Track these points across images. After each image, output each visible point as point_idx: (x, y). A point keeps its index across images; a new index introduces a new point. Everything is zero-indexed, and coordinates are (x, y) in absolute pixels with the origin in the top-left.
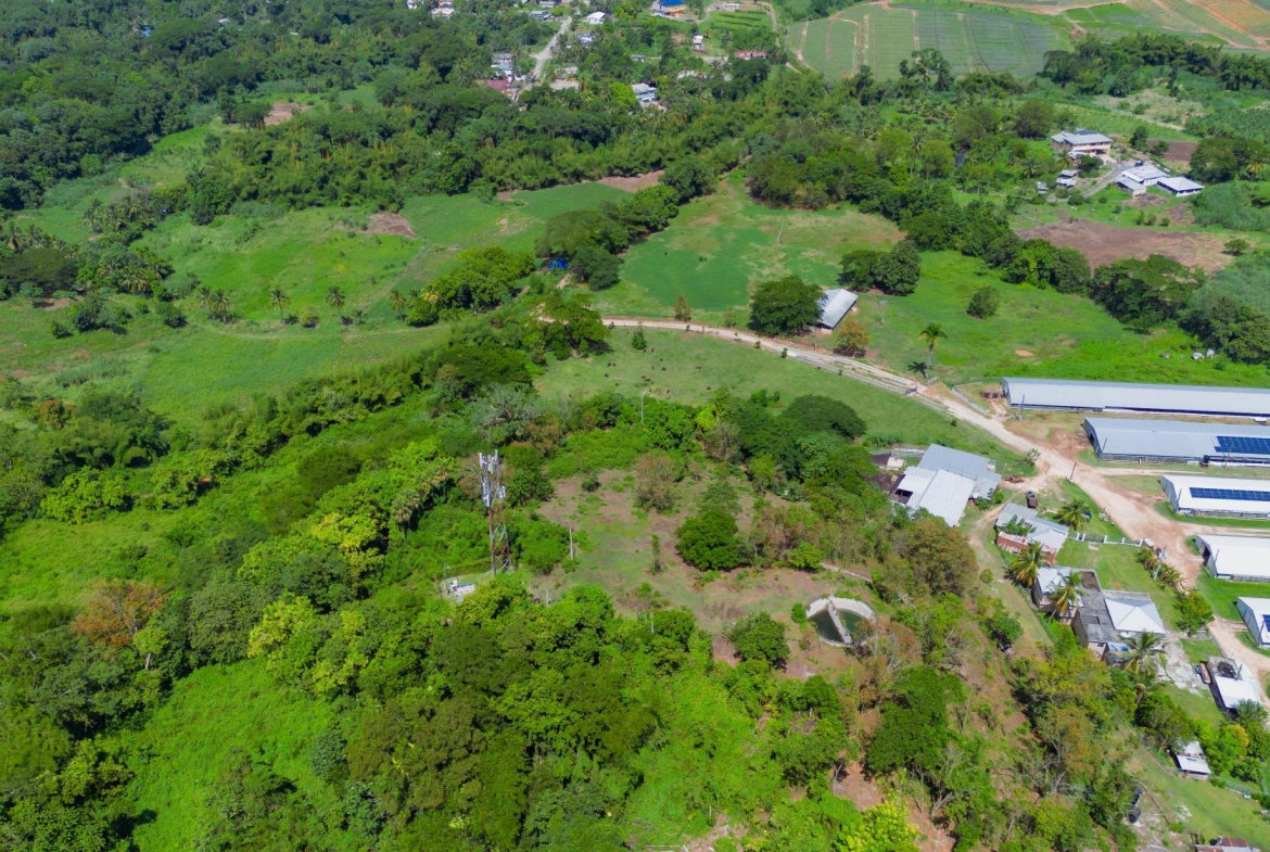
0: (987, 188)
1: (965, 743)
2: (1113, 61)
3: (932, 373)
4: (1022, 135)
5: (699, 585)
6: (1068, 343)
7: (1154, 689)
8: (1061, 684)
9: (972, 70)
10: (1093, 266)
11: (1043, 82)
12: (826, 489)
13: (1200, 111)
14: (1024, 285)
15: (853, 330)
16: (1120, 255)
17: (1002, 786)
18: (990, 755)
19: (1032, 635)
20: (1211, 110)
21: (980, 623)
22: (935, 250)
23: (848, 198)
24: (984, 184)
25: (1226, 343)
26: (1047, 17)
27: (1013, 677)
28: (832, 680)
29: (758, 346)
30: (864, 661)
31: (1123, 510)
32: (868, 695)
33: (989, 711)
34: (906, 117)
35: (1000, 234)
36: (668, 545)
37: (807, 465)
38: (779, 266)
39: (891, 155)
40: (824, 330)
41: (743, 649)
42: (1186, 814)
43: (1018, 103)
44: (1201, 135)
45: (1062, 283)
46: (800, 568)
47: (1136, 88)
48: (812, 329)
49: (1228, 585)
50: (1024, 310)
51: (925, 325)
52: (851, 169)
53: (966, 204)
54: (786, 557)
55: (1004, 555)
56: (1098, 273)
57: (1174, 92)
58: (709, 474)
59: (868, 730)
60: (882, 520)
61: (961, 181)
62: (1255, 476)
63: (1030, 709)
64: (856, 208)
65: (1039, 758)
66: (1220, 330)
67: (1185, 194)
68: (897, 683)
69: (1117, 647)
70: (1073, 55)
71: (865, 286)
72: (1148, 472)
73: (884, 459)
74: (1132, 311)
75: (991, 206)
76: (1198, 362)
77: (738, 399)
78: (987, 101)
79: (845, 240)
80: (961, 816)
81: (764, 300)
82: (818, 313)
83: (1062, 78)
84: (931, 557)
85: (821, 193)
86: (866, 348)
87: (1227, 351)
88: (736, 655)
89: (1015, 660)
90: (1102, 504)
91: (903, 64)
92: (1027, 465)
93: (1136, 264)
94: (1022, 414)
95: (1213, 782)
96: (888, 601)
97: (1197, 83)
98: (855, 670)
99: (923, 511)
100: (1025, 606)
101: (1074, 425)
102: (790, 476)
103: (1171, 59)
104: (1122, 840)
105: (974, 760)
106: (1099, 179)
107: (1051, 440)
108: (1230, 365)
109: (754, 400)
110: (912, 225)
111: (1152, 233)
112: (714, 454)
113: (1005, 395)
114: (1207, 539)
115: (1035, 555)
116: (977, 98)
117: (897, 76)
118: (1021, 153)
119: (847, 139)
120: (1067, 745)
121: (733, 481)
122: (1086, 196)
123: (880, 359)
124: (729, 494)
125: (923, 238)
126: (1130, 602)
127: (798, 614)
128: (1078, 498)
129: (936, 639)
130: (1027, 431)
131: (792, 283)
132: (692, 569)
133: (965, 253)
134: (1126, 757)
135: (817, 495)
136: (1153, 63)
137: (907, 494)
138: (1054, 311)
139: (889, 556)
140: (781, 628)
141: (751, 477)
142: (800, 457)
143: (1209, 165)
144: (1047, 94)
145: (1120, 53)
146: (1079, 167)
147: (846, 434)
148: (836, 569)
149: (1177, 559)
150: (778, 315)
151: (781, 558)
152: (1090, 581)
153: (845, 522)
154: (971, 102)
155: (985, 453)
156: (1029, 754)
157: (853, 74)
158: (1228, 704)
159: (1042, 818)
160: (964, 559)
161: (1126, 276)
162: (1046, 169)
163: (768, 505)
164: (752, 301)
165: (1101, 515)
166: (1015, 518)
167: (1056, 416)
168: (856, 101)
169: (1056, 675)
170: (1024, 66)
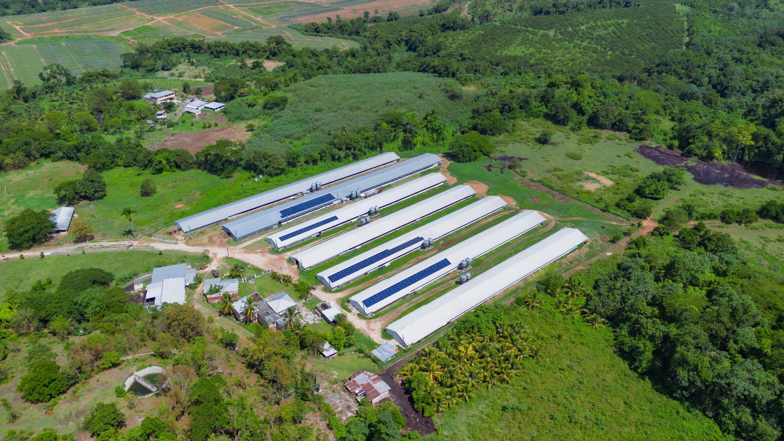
0: (122, 130)
1: (236, 403)
2: (157, 54)
3: (136, 233)
4: (128, 99)
5: (49, 411)
6: (198, 193)
7: (302, 330)
8: (265, 351)
9: (84, 71)
10: (193, 154)
11: (126, 70)
12: (106, 318)
13: (208, 71)
14: (164, 173)
15: (80, 227)
16: (203, 145)
17: (260, 411)
18: (249, 401)
19: (243, 335)
20: (212, 69)
21: (218, 343)
22: (108, 169)
23: (41, 156)
24: (119, 128)
25: (264, 170)
26: (112, 37)
27: (243, 360)
28: (155, 415)
29: (22, 257)
30: (168, 395)
31: (257, 260)
32: (178, 411)
33: (240, 381)
34: (57, 104)
35: (140, 152)
36: (15, 400)
37: (87, 311)
38: (14, 207)
39: (57, 126)
40: (62, 233)
41: (96, 429)
42: (336, 374)
43: (118, 84)
44: (213, 81)
45: (182, 166)
46: (110, 368)
47: (174, 65)
48: (53, 235)
49: (310, 271)
50: (170, 185)
51: (122, 209)
52: (35, 140)
53: (114, 141)
54: (98, 367)
55: (214, 305)
56: (197, 156)
57: (192, 64)
58: (25, 345)
59: (186, 428)
60: (145, 319)
61: (106, 130)
62: (300, 222)
63: (257, 369)
64: (49, 160)
65: (271, 389)
66: (261, 166)
67: (219, 109)
68: (190, 395)
69: (280, 321)
70: (135, 54)
71: (75, 201)
72: (259, 238)
73: (131, 287)
74: (220, 169)
75: (128, 138)
76: (258, 182)
77: (24, 293)
78: (100, 86)
79: (51, 180)
80: (249, 438)
81: (13, 230)
82: (54, 225)
83: (136, 66)
84: (179, 325)
85: (22, 158)
86: (93, 234)
87: (267, 173)
88: (92, 436)
89: (241, 351)
90: (247, 261)
91: (41, 75)
92: (205, 259)
93: (212, 147)
94: (192, 236)
95: (339, 355)
96: (167, 358)
97: (200, 57)
98: (165, 402)
99: (165, 304)
100: (234, 324)
101: (219, 231)
102: (79, 322)
103: (184, 48)
104: (317, 401)
105: (243, 409)
106: (177, 112)
107: (211, 242)
108: (271, 179)
109: (35, 289)
110: (88, 161)
111: (213, 131)
112: (22, 332)
113: (180, 229)
114: (294, 256)
115: (228, 298)
116: (94, 85)
117: (40, 83)
118: (132, 108)
119: (25, 123)
120: (280, 376)
121: (43, 341)
122: (174, 122)
123: (104, 237)
124: (45, 350)
125: (98, 165)
126: (277, 299)
127: (120, 393)
128: (235, 263)
129: (200, 362)
130: (198, 242)
131: (28, 214)
132: (40, 404)
133: (125, 167)
134: (304, 365)
135: (102, 324)
136: (176, 52)
137: (153, 299)
138: (184, 181)
139: (157, 336)
140: (113, 405)
141: (54, 333)
142: (81, 309)
143: (223, 94)
144: (131, 76)
145: (159, 49)
146: (165, 108)
147: (103, 284)
148: (131, 357)
149: (286, 270)
150: (27, 235)
151: (95, 368)
152: (257, 298)
153: (125, 330)
154: (91, 87)
155: (183, 262)
156: (266, 390)
157: (10, 86)
158: (331, 320)
159: (283, 414)
160: (196, 317)
161: (210, 154)
162: (148, 113)
163: (73, 343)
164: (5, 233)
165: (249, 266)
166: (211, 286)
167: (208, 230)
168: (21, 101)
169: (261, 348)
170: (113, 65)
